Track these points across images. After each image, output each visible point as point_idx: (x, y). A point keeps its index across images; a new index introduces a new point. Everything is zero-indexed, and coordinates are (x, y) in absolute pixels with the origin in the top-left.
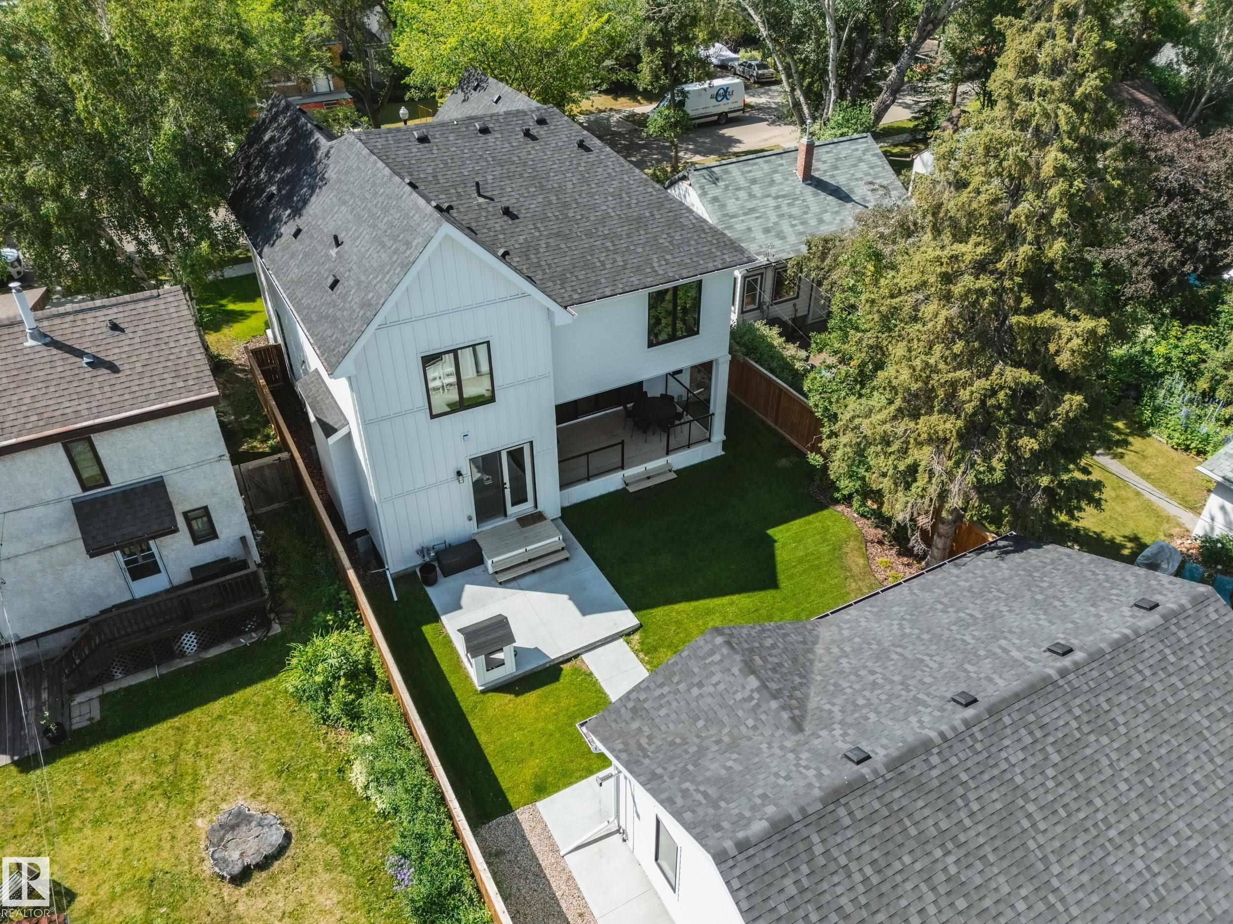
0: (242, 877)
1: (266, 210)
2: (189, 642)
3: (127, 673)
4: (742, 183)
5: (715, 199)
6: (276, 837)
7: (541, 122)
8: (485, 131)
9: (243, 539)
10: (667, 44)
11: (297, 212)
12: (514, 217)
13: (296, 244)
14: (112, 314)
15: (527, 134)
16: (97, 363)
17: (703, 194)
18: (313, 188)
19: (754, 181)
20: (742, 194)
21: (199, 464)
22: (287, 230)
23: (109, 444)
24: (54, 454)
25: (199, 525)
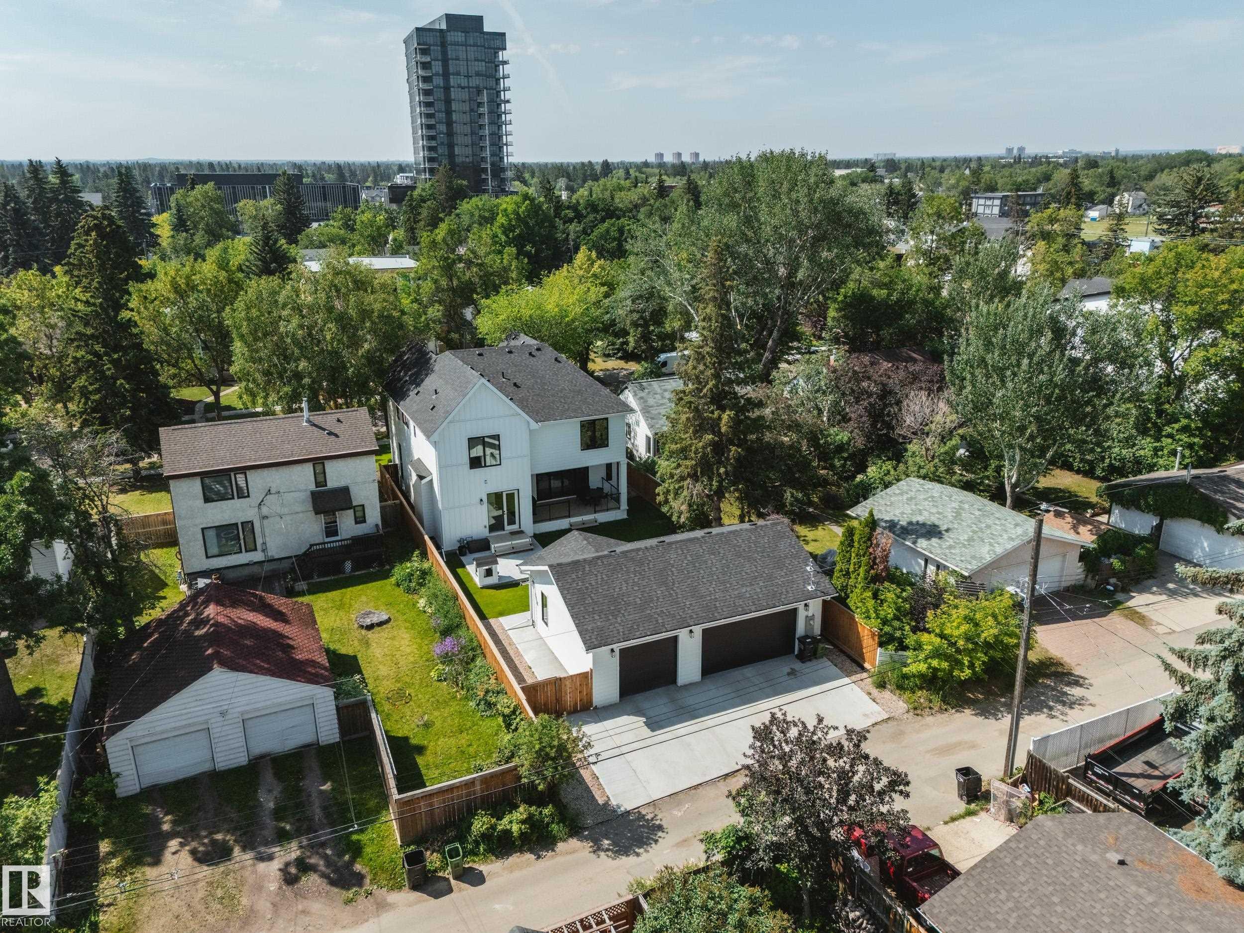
0: (370, 627)
1: (403, 387)
2: (348, 565)
3: (319, 577)
4: (659, 391)
5: (642, 398)
6: (384, 617)
7: (538, 349)
8: (510, 352)
9: (377, 525)
10: (646, 325)
11: (418, 385)
12: (518, 387)
13: (418, 398)
14: (338, 416)
15: (530, 354)
16: (330, 433)
17: (635, 395)
18: (427, 375)
19: (665, 390)
20: (658, 396)
21: (364, 483)
22: (412, 394)
23: (330, 467)
24: (308, 468)
25: (359, 514)
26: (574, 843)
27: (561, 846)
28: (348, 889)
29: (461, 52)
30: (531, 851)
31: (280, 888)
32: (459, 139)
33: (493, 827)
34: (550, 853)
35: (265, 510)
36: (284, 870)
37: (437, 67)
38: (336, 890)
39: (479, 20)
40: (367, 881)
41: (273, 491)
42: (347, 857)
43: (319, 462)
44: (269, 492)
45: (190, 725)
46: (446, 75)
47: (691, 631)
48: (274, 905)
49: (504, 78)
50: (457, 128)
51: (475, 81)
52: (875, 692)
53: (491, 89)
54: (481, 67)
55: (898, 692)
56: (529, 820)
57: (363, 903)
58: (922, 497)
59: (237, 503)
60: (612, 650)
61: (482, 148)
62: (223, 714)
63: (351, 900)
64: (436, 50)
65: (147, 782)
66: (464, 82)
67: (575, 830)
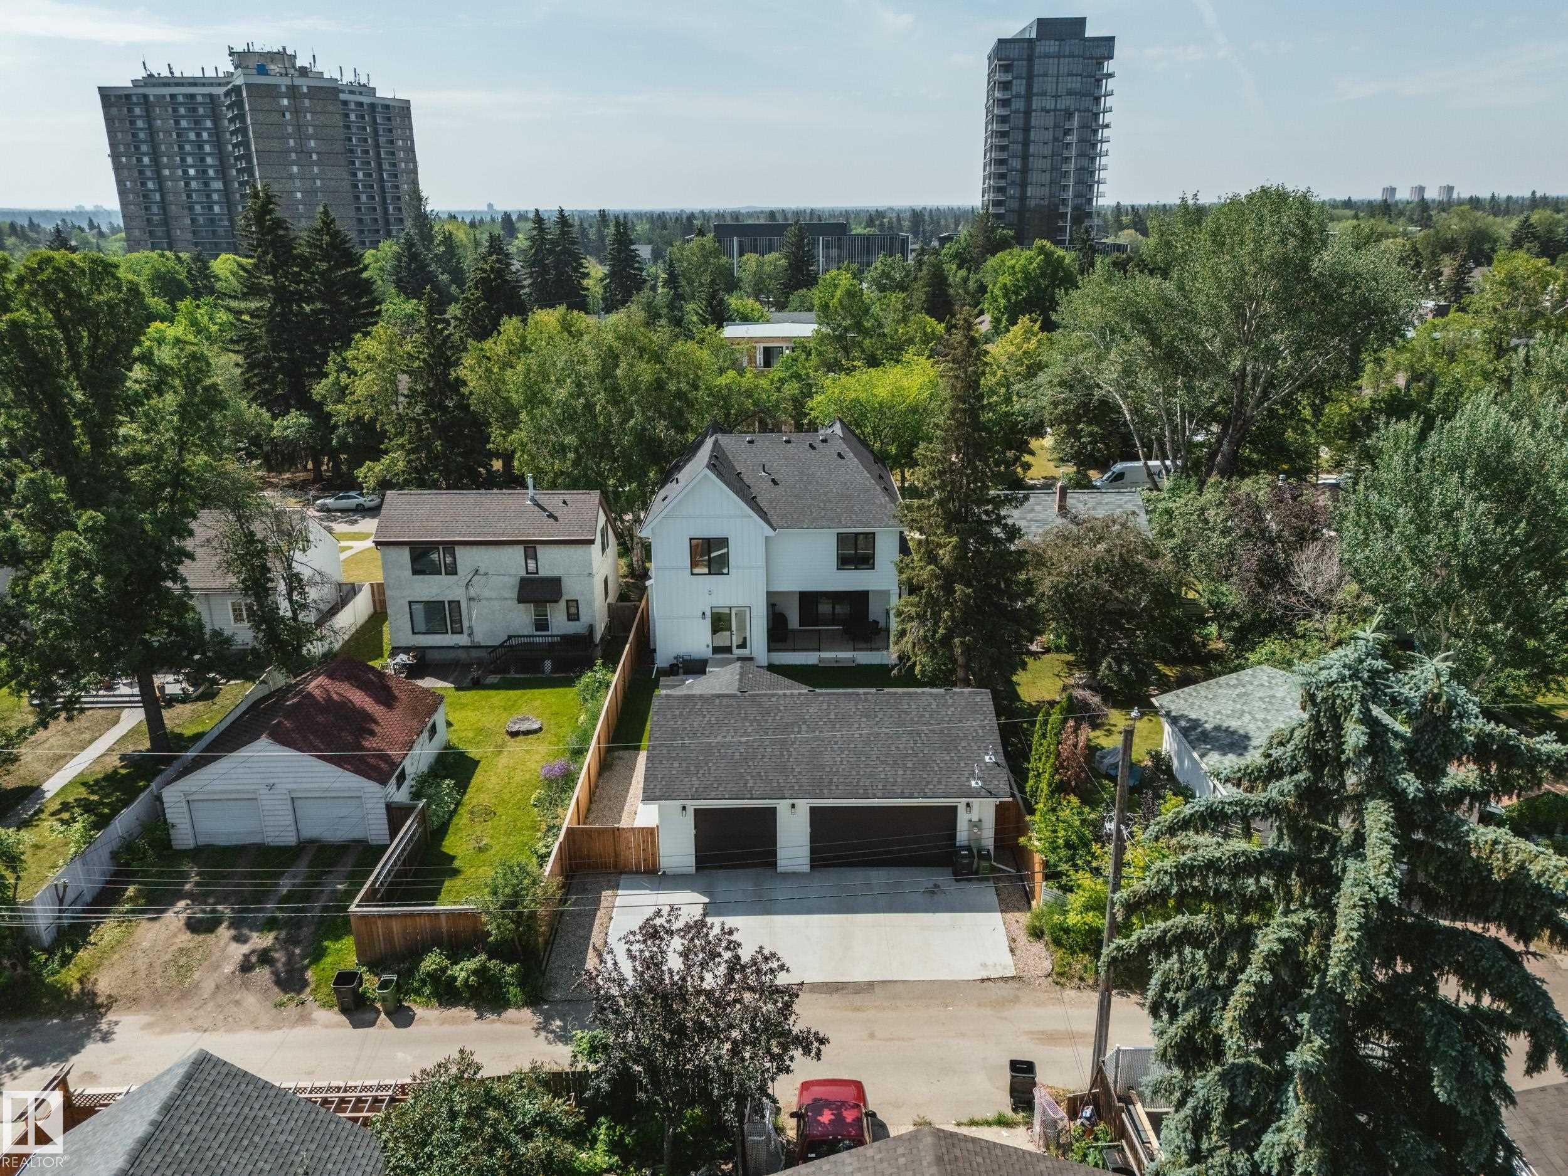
0: (514, 734)
2: (548, 665)
3: (515, 672)
6: (536, 726)
7: (824, 441)
8: (788, 441)
9: (591, 626)
14: (566, 497)
15: (811, 445)
16: (551, 516)
21: (579, 575)
23: (541, 551)
24: (519, 551)
25: (573, 610)
26: (526, 1013)
27: (511, 1013)
28: (287, 993)
29: (1052, 65)
30: (477, 1008)
31: (233, 973)
32: (1033, 177)
33: (444, 970)
34: (495, 1017)
35: (472, 592)
36: (246, 957)
37: (1019, 87)
38: (276, 990)
39: (1081, 22)
40: (308, 990)
41: (482, 571)
42: (306, 962)
43: (530, 548)
44: (477, 572)
45: (238, 791)
46: (1029, 96)
47: (793, 806)
48: (218, 987)
49: (1105, 96)
50: (1035, 163)
51: (1066, 102)
52: (1023, 939)
53: (1087, 110)
54: (1075, 83)
55: (1052, 947)
56: (479, 972)
57: (292, 1010)
58: (1261, 694)
59: (443, 579)
60: (684, 808)
61: (1065, 188)
62: (271, 787)
63: (282, 1004)
64: (1021, 66)
65: (203, 840)
66: (1049, 103)
67: (534, 999)
